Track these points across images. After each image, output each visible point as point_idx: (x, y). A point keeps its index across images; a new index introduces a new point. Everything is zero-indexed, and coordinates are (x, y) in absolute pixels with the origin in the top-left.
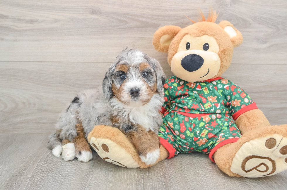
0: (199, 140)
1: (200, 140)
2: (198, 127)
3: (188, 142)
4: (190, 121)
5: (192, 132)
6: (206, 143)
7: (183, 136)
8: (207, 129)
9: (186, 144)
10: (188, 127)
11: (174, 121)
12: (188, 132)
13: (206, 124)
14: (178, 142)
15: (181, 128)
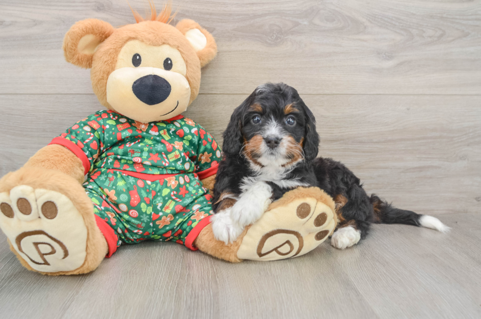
0: (160, 218)
1: (163, 218)
2: (161, 195)
3: (143, 222)
4: (147, 187)
5: (150, 206)
6: (171, 222)
7: (134, 213)
8: (174, 200)
9: (138, 227)
10: (144, 197)
11: (116, 187)
12: (143, 205)
13: (173, 191)
14: (125, 224)
15: (133, 199)
